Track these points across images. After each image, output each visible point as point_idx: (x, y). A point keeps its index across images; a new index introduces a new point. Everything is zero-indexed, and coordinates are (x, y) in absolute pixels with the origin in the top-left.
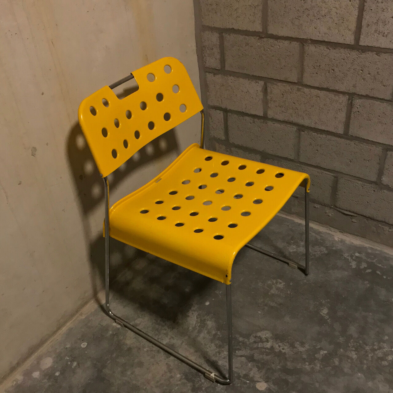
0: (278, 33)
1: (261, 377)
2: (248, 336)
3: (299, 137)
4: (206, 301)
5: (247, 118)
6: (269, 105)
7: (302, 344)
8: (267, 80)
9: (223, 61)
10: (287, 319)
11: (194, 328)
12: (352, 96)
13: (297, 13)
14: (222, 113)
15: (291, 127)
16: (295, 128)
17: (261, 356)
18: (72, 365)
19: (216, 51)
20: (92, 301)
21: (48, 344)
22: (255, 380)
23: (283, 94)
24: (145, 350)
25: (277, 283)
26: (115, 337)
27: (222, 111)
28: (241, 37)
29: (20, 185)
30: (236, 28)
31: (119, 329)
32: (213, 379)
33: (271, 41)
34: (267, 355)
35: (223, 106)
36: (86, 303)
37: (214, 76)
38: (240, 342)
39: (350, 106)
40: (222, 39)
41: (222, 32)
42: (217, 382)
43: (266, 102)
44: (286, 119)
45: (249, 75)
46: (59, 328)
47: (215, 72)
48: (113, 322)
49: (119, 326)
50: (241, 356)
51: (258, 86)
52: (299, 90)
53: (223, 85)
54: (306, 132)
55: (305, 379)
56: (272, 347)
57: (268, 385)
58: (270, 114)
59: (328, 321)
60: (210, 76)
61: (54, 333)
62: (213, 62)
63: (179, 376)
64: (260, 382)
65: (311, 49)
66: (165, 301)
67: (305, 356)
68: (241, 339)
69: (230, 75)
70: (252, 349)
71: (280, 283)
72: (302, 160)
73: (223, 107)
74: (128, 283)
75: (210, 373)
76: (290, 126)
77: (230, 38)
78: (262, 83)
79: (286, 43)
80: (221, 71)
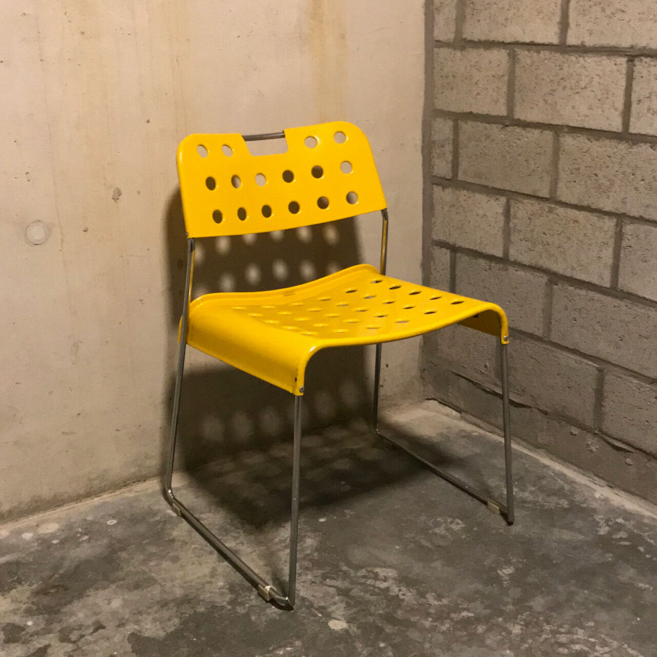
0: (526, 117)
1: (343, 615)
2: (358, 568)
3: (549, 295)
4: (323, 517)
5: (482, 262)
6: (512, 238)
7: (439, 597)
8: (512, 195)
9: (455, 165)
10: (438, 564)
11: (281, 542)
12: (621, 218)
13: (551, 85)
14: (448, 252)
15: (539, 277)
16: (544, 279)
17: (362, 594)
18: (80, 537)
19: (449, 148)
20: (155, 481)
21: (64, 510)
22: (333, 616)
23: (530, 219)
24: (193, 546)
25: (451, 523)
26: (162, 524)
27: (449, 250)
28: (481, 126)
29: (85, 233)
30: (474, 111)
31: (172, 517)
32: (266, 594)
33: (518, 130)
34: (372, 595)
35: (451, 241)
36: (143, 479)
37: (443, 191)
38: (341, 571)
39: (619, 236)
40: (456, 129)
41: (459, 118)
42: (273, 602)
43: (507, 233)
44: (533, 263)
45: (487, 187)
46: (89, 495)
47: (444, 182)
48: (169, 509)
49: (174, 515)
50: (330, 586)
51: (496, 206)
52: (551, 211)
53: (453, 206)
54: (560, 285)
55: (414, 635)
56: (387, 589)
57: (350, 627)
58: (513, 254)
59: (505, 582)
60: (437, 190)
61: (79, 498)
62: (442, 168)
63: (221, 584)
64: (339, 620)
65: (569, 141)
66: (261, 504)
67: (432, 611)
68: (345, 568)
69: (464, 189)
70: (352, 583)
71: (458, 524)
72: (554, 338)
73: (450, 243)
74: (220, 474)
75: (264, 585)
76: (539, 275)
77: (467, 127)
78: (503, 200)
79: (537, 132)
80: (452, 182)
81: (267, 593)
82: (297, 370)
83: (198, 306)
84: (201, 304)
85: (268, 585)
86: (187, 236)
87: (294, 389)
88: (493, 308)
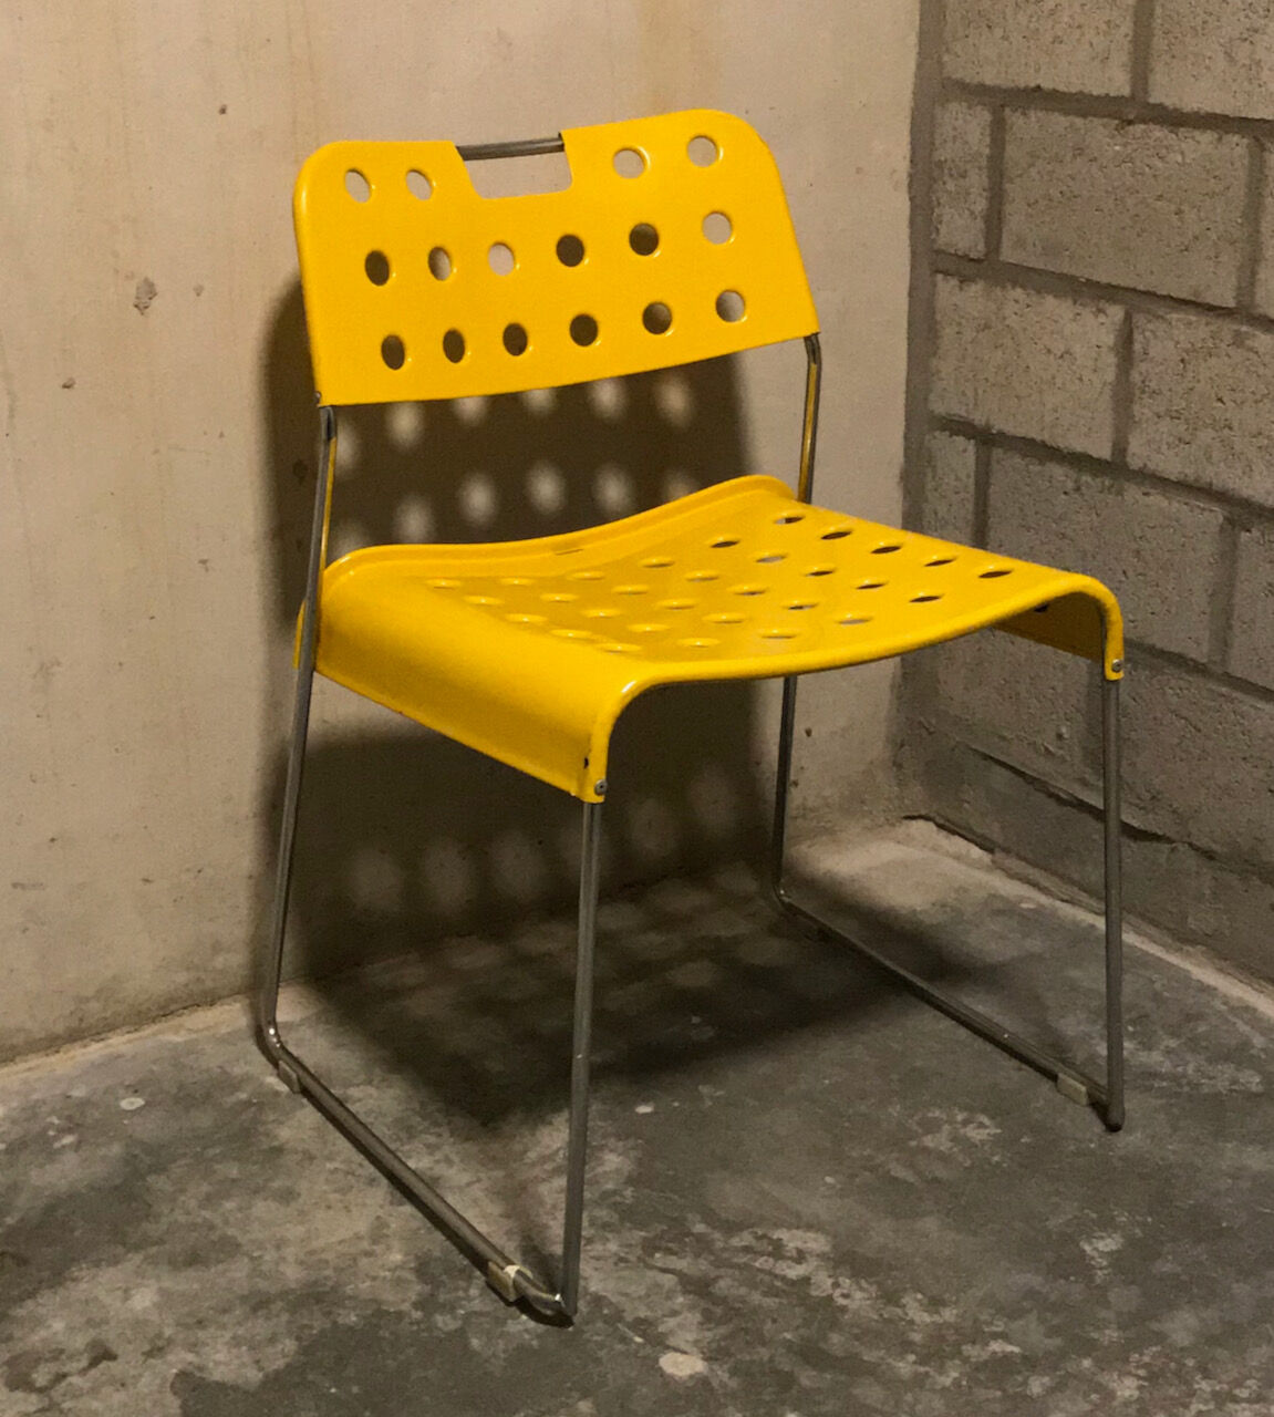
0: (1181, 100)
1: (696, 1343)
2: (732, 1228)
3: (1229, 556)
4: (645, 1101)
5: (1058, 471)
6: (1136, 408)
7: (935, 1303)
8: (1139, 301)
9: (994, 221)
10: (930, 1224)
11: (544, 1159)
13: (1247, 16)
14: (971, 446)
15: (1204, 509)
16: (1216, 515)
17: (743, 1291)
18: (56, 1138)
19: (977, 181)
20: (238, 1005)
21: (17, 1073)
22: (672, 1342)
23: (1182, 361)
24: (330, 1166)
25: (965, 1123)
26: (253, 1109)
27: (972, 441)
28: (1059, 121)
29: (66, 391)
30: (1047, 85)
31: (277, 1094)
32: (506, 1287)
33: (1158, 132)
34: (765, 1294)
35: (979, 418)
36: (210, 999)
37: (961, 289)
38: (689, 1234)
40: (998, 129)
41: (1005, 102)
42: (524, 1304)
43: (1124, 397)
44: (1191, 473)
45: (1072, 279)
46: (76, 1036)
47: (966, 269)
48: (271, 1075)
49: (284, 1088)
50: (665, 1271)
51: (1096, 329)
52: (1238, 341)
53: (987, 327)
54: (1256, 533)
55: (870, 1393)
56: (806, 1280)
57: (712, 1370)
58: (1139, 452)
59: (1099, 1273)
60: (946, 289)
61: (52, 1043)
62: (961, 231)
63: (397, 1257)
64: (684, 1353)
66: (495, 1065)
67: (917, 1337)
68: (700, 1228)
69: (1015, 284)
70: (719, 1263)
71: (981, 1125)
72: (1237, 669)
73: (976, 423)
74: (395, 993)
75: (502, 1264)
76: (1202, 505)
77: (1027, 126)
78: (1116, 313)
79: (1206, 137)
80: (984, 267)
81: (510, 1283)
82: (589, 738)
83: (343, 579)
84: (352, 573)
85: (513, 1264)
86: (318, 401)
87: (581, 786)
88: (1084, 587)
